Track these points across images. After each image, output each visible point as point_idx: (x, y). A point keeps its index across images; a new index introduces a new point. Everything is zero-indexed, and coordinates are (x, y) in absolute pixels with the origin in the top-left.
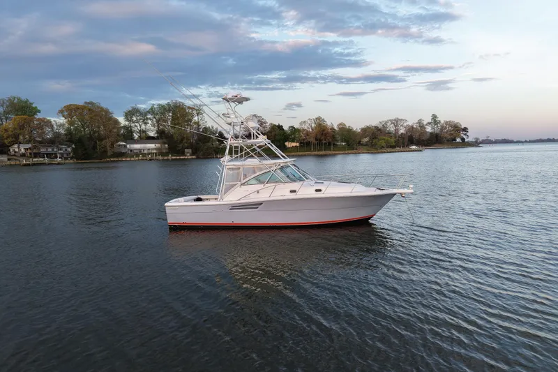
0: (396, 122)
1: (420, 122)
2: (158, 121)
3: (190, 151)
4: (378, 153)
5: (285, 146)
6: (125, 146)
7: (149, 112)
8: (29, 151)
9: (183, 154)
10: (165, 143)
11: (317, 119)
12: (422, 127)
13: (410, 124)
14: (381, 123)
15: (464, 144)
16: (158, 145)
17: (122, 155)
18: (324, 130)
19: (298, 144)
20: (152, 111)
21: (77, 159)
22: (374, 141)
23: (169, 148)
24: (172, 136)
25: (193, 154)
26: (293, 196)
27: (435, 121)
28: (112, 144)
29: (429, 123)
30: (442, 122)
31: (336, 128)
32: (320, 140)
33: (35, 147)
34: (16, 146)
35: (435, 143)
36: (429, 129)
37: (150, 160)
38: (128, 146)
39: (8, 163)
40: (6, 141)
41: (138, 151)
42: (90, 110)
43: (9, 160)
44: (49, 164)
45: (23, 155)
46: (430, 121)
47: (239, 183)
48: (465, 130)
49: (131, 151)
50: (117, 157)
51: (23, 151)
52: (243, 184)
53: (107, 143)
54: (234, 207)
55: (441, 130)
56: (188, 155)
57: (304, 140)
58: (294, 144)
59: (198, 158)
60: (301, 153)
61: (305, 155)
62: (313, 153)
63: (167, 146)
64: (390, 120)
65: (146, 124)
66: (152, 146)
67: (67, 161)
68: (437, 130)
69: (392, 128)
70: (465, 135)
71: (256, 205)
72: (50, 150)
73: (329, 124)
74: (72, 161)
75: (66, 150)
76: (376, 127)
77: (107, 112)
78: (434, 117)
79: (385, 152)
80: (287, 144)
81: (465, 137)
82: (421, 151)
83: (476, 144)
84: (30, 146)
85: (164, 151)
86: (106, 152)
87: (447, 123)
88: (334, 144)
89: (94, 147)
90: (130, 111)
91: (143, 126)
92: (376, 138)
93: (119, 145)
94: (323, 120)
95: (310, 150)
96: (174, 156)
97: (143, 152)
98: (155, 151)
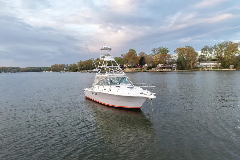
2: (217, 52)
3: (233, 66)
6: (199, 64)
7: (213, 48)
8: (162, 66)
9: (229, 67)
10: (219, 62)
16: (216, 64)
17: (197, 68)
20: (215, 48)
21: (178, 70)
23: (221, 65)
24: (223, 59)
25: (234, 67)
28: (194, 63)
33: (164, 65)
34: (158, 65)
37: (208, 71)
38: (201, 64)
39: (155, 71)
40: (155, 63)
41: (205, 66)
43: (155, 69)
45: (160, 68)
49: (202, 66)
50: (195, 69)
51: (160, 66)
53: (192, 62)
56: (232, 68)
59: (237, 70)
63: (220, 64)
65: (211, 53)
66: (213, 64)
67: (175, 70)
72: (170, 66)
74: (176, 70)
75: (176, 66)
77: (193, 49)
84: (162, 65)
85: (219, 66)
86: (190, 67)
89: (186, 65)
90: (204, 49)
91: (210, 55)
93: (197, 64)
97: (207, 67)
98: (214, 66)
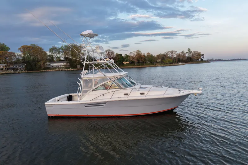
0: (172, 52)
1: (183, 52)
2: (65, 53)
3: (80, 66)
4: (165, 66)
5: (123, 63)
6: (50, 64)
7: (60, 49)
8: (5, 67)
9: (76, 67)
10: (68, 63)
11: (137, 51)
12: (184, 54)
13: (179, 53)
14: (165, 52)
15: (202, 61)
16: (65, 64)
17: (48, 68)
18: (140, 56)
19: (129, 63)
20: (62, 48)
21: (27, 71)
22: (163, 61)
24: (71, 59)
26: (126, 98)
27: (190, 51)
28: (44, 64)
29: (187, 53)
30: (193, 52)
31: (146, 55)
32: (139, 61)
33: (7, 65)
35: (189, 61)
36: (187, 55)
37: (61, 70)
38: (51, 64)
41: (56, 67)
42: (33, 48)
44: (14, 73)
45: (2, 69)
46: (187, 51)
47: (91, 89)
48: (203, 55)
49: (53, 66)
50: (46, 69)
51: (2, 67)
52: (94, 90)
53: (41, 63)
54: (88, 105)
55: (192, 55)
56: (79, 68)
57: (132, 60)
58: (127, 63)
60: (130, 67)
61: (132, 68)
62: (136, 66)
63: (69, 64)
64: (170, 51)
65: (59, 54)
66: (62, 64)
67: (23, 72)
68: (190, 55)
69: (170, 55)
70: (203, 57)
71: (102, 104)
72: (15, 66)
73: (143, 53)
74: (24, 72)
75: (22, 66)
76: (164, 55)
77: (41, 49)
78: (189, 49)
79: (168, 66)
80: (124, 62)
81: (203, 58)
82: (184, 65)
83: (208, 61)
84: (5, 65)
85: (68, 66)
86: (41, 67)
87: (195, 52)
88: (145, 62)
89: (35, 65)
90: (52, 49)
92: (164, 59)
93: (47, 64)
94: (140, 52)
95: (134, 65)
96: (72, 69)
97: (58, 67)
98: (64, 67)
